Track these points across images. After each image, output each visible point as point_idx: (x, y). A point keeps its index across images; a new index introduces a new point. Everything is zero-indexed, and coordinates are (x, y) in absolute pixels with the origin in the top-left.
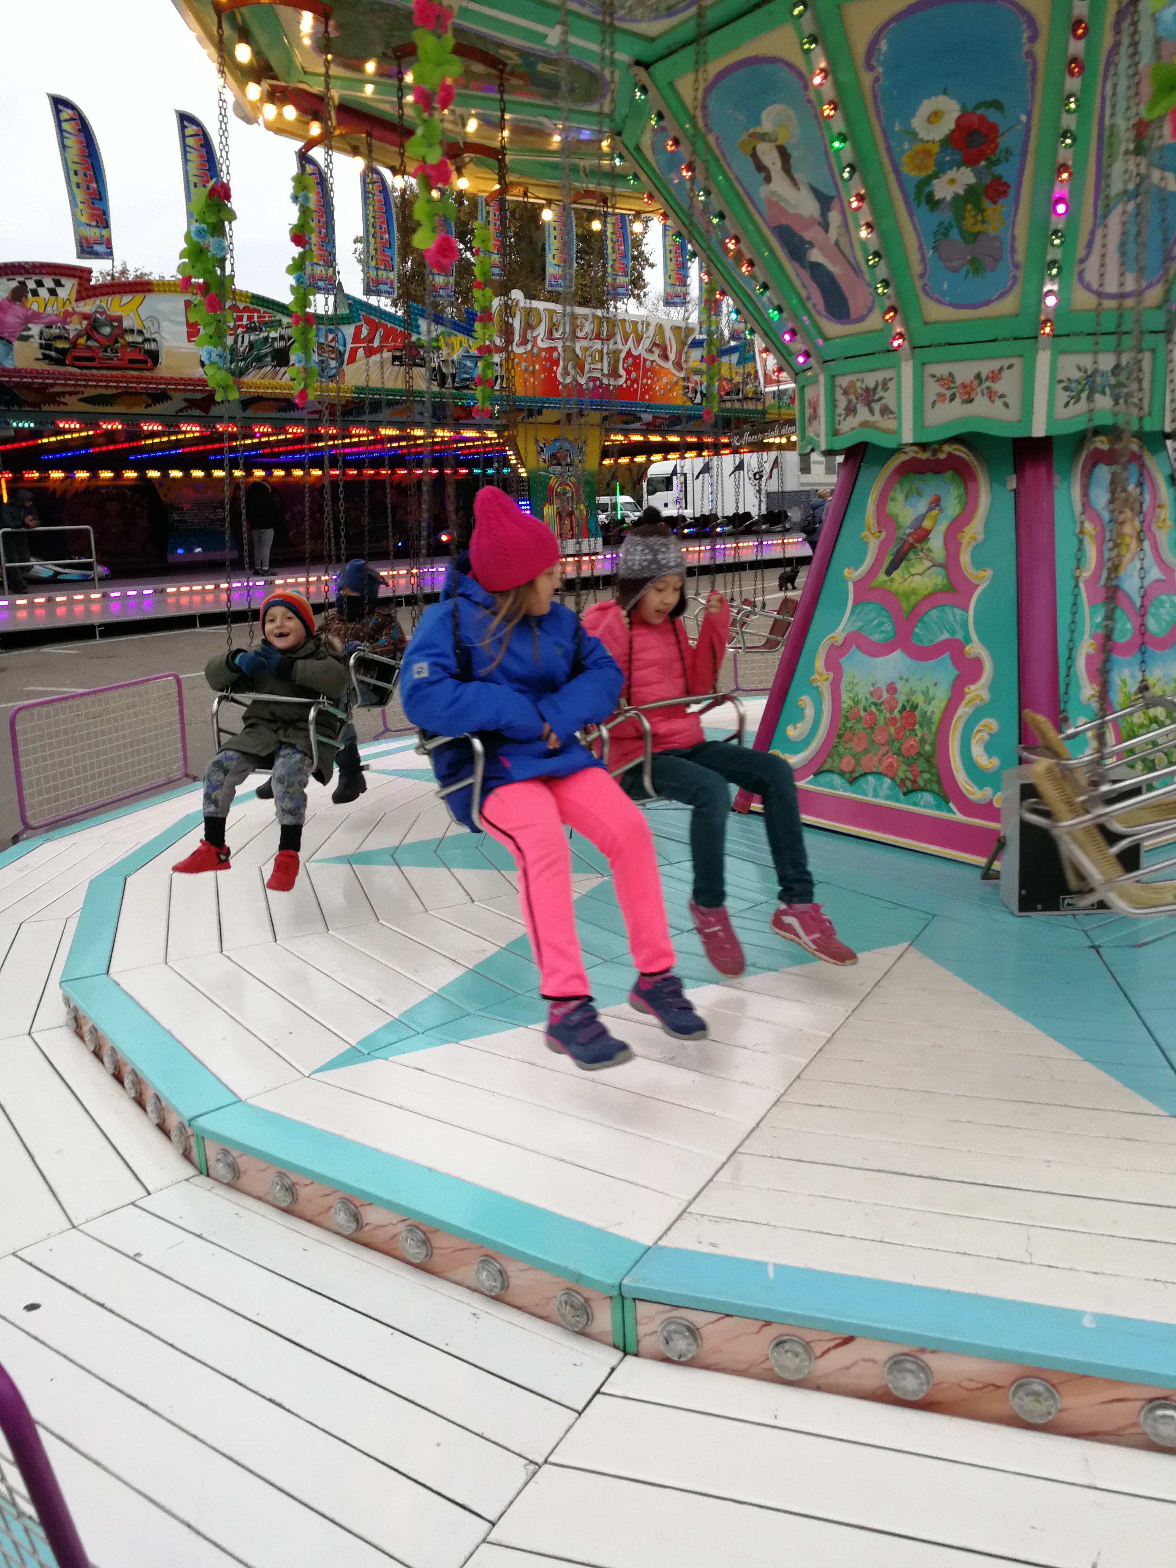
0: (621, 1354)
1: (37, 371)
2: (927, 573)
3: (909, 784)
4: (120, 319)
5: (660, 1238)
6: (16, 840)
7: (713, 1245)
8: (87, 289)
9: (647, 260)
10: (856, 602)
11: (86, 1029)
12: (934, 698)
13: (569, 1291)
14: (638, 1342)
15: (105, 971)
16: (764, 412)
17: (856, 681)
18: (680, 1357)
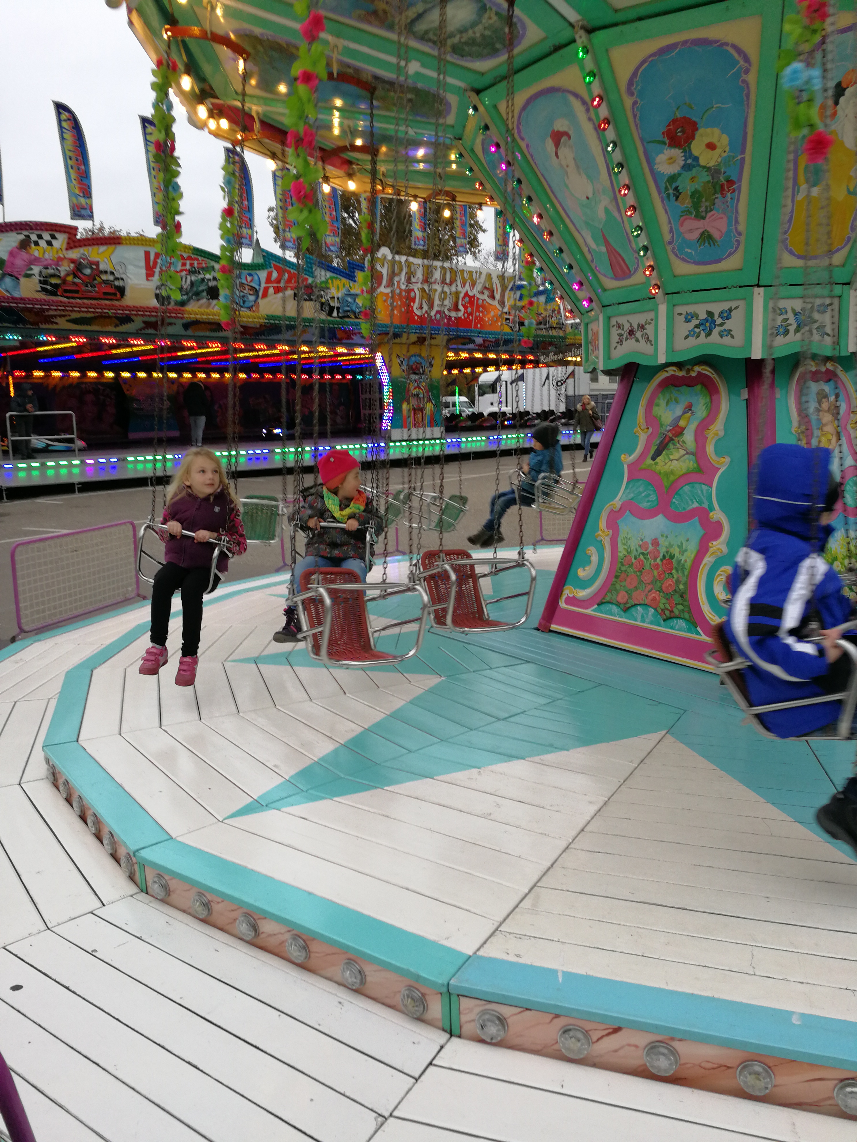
0: (448, 1036)
1: (37, 300)
2: (682, 459)
3: (667, 613)
4: (97, 264)
5: (478, 949)
6: (13, 640)
7: (517, 956)
8: (74, 241)
9: (481, 227)
10: (630, 479)
11: (60, 782)
12: (686, 550)
13: (410, 987)
14: (461, 1027)
15: (75, 739)
16: (564, 338)
17: (629, 536)
18: (492, 1039)
